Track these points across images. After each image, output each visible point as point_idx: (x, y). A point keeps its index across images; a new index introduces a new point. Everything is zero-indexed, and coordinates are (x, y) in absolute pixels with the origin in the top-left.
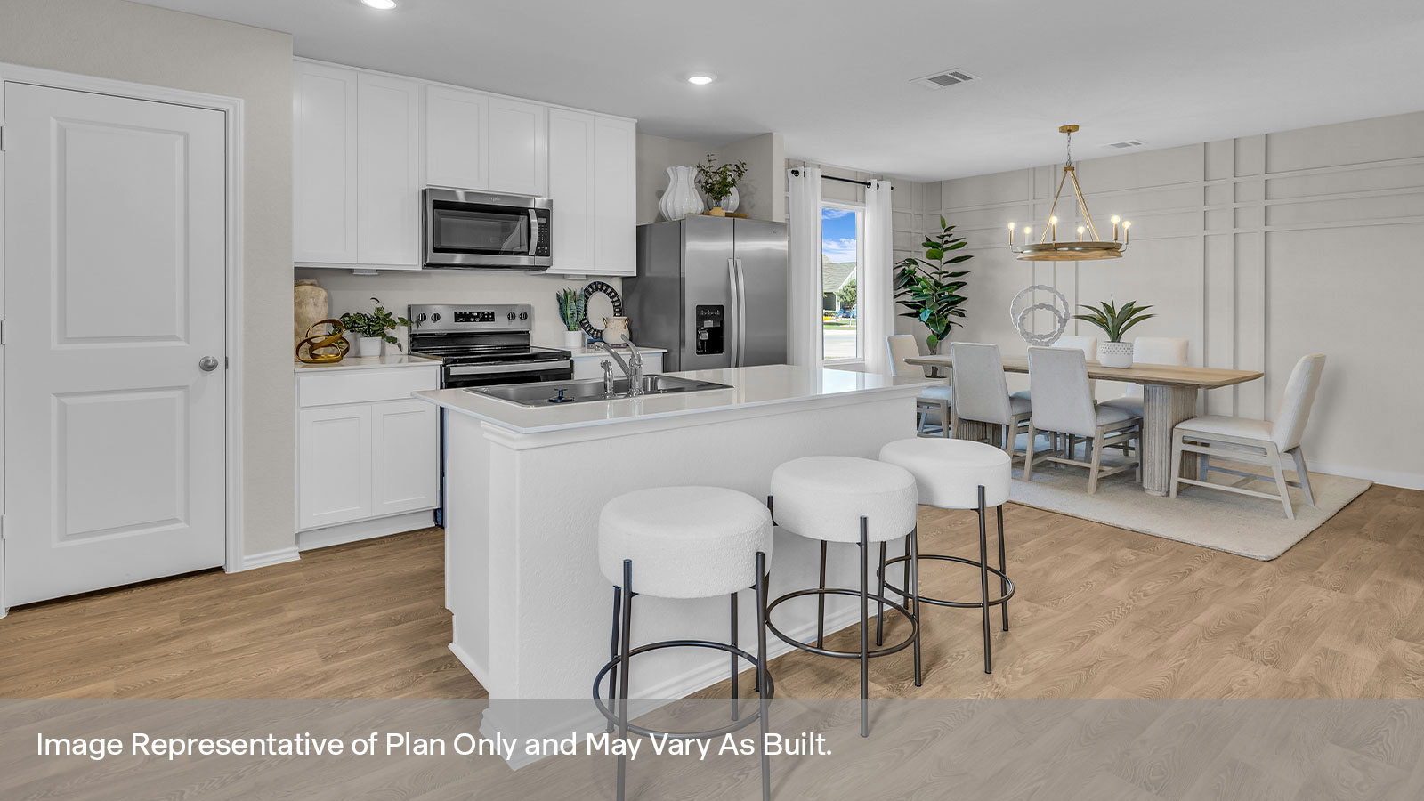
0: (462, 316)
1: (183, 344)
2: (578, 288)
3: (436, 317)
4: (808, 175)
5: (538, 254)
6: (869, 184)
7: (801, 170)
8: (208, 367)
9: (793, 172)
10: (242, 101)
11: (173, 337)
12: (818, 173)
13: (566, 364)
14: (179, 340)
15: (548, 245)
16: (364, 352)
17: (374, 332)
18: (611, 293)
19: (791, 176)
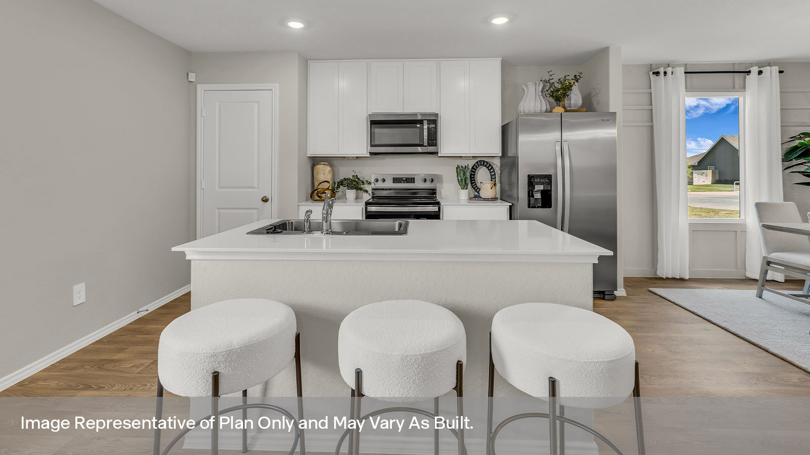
0: (396, 180)
1: (257, 190)
2: (471, 163)
3: (384, 180)
4: (669, 73)
5: (429, 145)
6: (749, 72)
7: (662, 70)
8: (265, 200)
9: (653, 73)
10: (278, 84)
11: (253, 187)
12: (682, 70)
13: (435, 209)
14: (255, 188)
15: (436, 140)
16: (348, 196)
17: (352, 187)
18: (490, 167)
19: (653, 77)
